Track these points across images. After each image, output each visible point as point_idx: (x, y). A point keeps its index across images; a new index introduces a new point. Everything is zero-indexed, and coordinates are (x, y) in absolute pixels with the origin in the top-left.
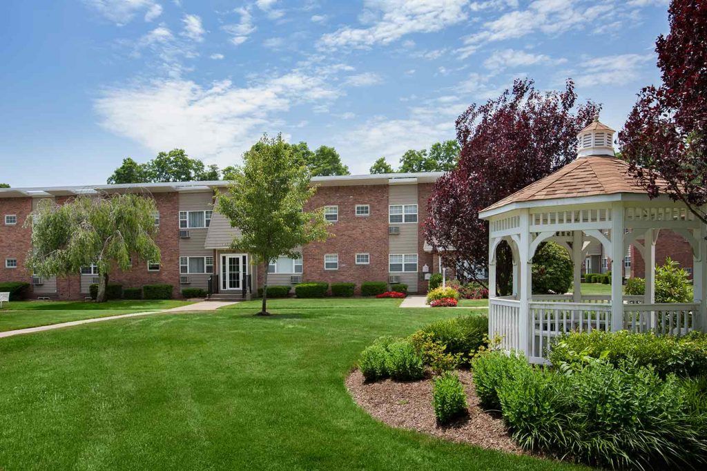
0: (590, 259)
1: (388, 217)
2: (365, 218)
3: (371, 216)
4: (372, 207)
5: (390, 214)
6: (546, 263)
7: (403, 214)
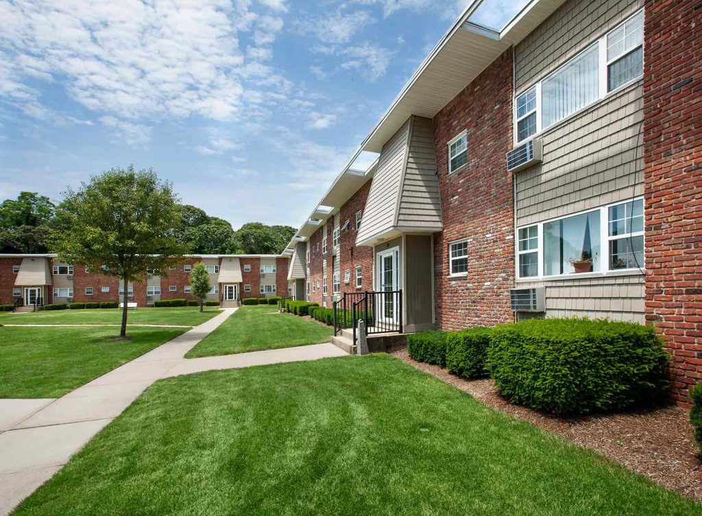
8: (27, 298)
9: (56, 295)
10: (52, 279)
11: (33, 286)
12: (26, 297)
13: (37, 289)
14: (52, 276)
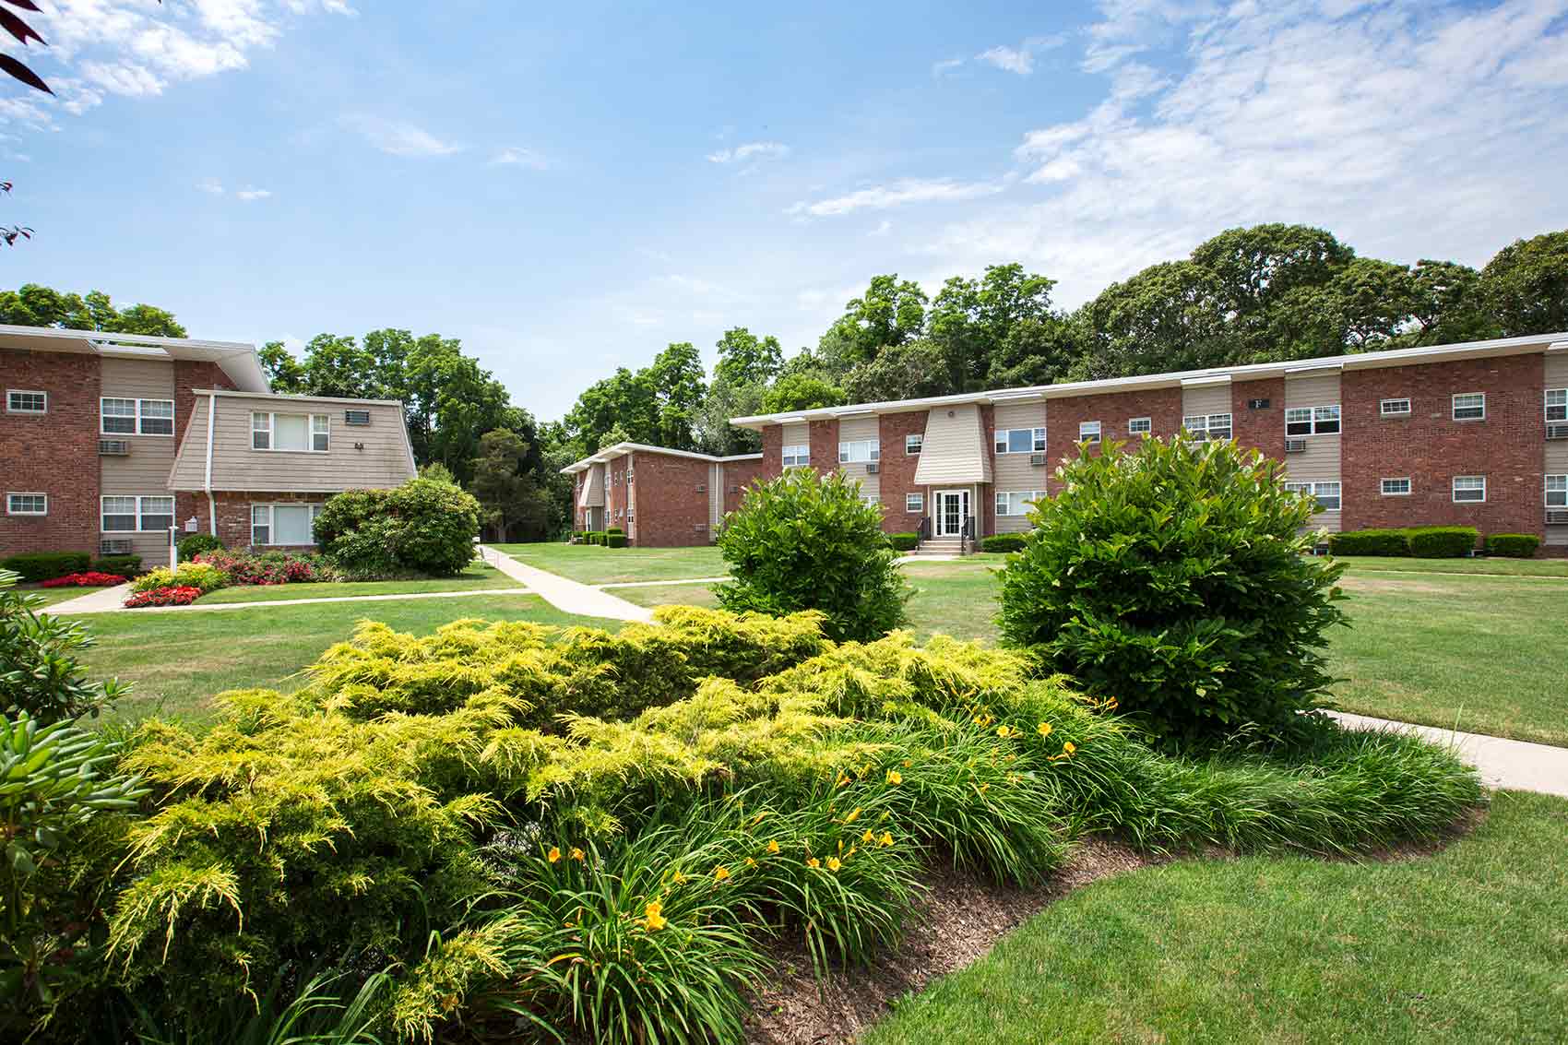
0: (590, 511)
1: (98, 421)
2: (35, 417)
3: (50, 415)
4: (52, 396)
5: (102, 415)
6: (419, 518)
7: (138, 417)
8: (939, 517)
9: (1002, 509)
10: (993, 467)
11: (953, 487)
12: (937, 513)
13: (960, 493)
14: (992, 458)
